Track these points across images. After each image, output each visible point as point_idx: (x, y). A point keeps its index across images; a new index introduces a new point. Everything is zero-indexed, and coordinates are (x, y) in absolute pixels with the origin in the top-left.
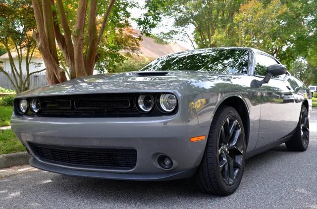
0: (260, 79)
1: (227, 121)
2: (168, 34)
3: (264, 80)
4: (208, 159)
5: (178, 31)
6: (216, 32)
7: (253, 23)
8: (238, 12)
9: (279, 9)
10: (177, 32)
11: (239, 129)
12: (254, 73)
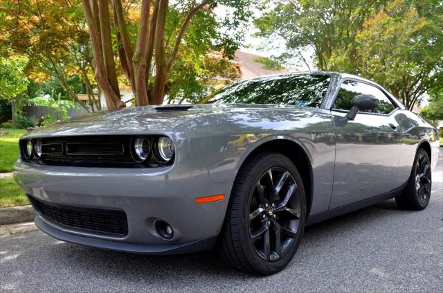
0: (343, 115)
1: (268, 174)
2: (281, 57)
3: (347, 116)
4: (232, 227)
5: (293, 53)
6: (333, 54)
7: (381, 41)
8: (362, 29)
9: (415, 24)
10: (292, 55)
11: (293, 183)
12: (332, 107)
